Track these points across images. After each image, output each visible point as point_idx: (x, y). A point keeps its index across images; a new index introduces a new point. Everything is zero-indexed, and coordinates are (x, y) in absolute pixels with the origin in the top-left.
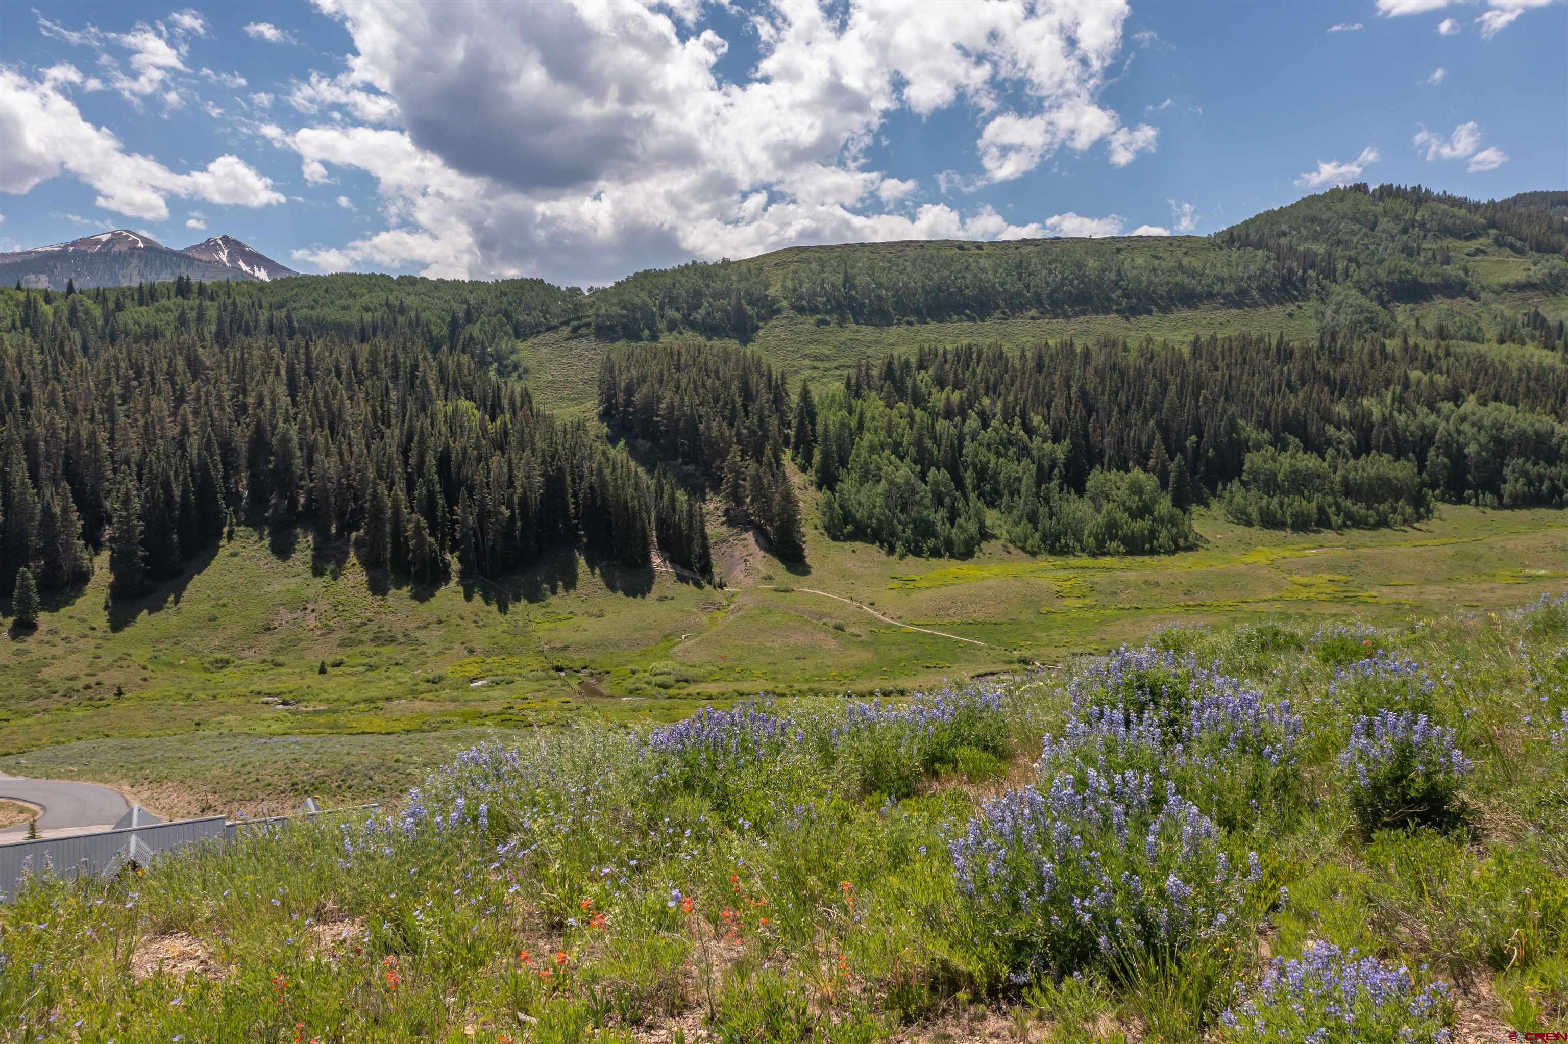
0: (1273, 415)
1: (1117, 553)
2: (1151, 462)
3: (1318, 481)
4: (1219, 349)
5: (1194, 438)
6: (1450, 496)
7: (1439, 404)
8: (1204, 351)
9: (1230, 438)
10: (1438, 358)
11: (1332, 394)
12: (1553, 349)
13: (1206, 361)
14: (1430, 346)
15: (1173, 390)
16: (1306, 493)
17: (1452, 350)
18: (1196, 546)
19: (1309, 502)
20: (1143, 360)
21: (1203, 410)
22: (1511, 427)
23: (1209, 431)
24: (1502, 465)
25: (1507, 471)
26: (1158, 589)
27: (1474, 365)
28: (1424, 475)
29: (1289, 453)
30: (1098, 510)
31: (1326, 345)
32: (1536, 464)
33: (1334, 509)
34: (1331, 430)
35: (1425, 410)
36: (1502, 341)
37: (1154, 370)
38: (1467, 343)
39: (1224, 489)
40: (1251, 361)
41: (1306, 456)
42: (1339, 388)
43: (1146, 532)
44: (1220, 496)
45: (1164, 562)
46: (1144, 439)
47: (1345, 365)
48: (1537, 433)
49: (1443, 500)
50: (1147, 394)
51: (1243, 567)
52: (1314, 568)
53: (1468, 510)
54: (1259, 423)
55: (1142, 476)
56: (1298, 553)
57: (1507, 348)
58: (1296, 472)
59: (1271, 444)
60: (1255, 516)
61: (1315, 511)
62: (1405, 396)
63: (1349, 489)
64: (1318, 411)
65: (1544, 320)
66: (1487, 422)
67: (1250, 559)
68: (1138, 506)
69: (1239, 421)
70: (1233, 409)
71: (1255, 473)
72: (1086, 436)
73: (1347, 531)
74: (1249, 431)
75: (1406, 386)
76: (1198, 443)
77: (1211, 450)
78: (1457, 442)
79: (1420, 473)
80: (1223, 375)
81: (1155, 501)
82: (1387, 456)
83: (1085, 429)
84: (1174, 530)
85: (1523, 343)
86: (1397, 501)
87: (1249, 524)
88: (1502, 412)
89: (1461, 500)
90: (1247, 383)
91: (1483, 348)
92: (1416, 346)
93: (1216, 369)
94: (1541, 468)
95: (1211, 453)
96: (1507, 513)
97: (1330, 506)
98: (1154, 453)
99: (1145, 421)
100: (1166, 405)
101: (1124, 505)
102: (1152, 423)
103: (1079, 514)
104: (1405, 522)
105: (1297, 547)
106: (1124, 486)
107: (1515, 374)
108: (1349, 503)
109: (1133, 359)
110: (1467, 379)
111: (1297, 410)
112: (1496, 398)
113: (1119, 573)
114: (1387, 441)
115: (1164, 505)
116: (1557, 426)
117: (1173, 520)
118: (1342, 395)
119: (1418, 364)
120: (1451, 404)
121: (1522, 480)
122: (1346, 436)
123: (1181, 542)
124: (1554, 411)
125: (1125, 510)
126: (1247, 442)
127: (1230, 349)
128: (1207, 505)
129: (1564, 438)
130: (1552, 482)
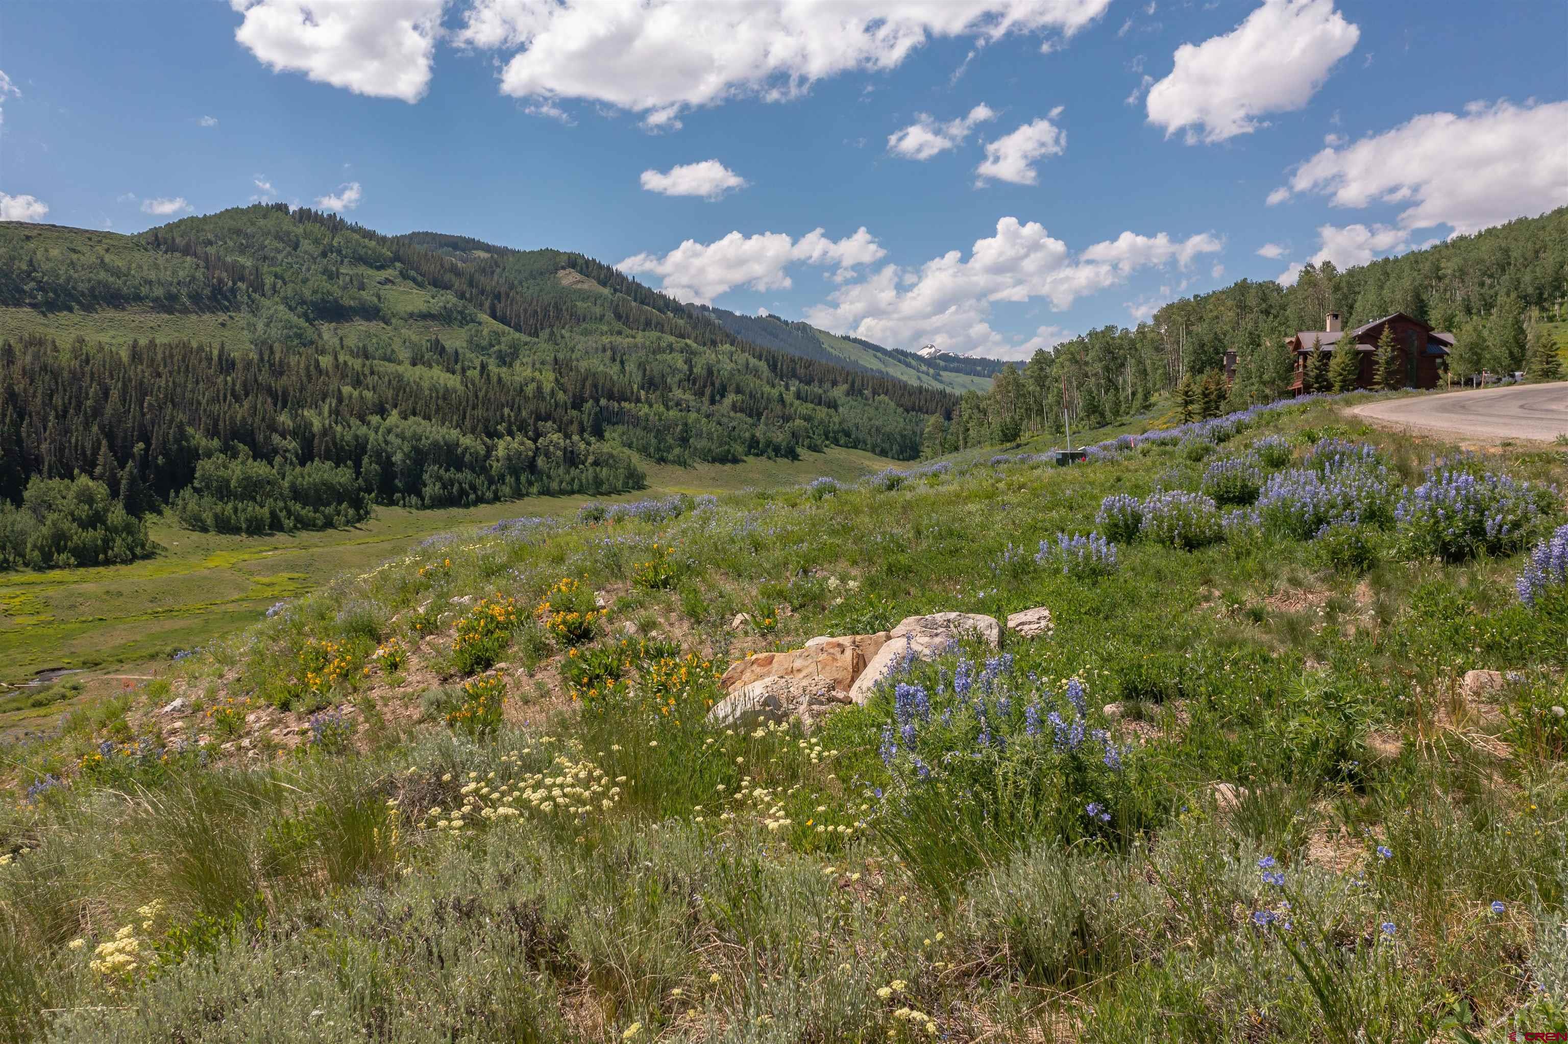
0: (221, 424)
1: (67, 565)
2: (98, 470)
3: (268, 488)
4: (160, 356)
5: (141, 445)
6: (383, 499)
7: (369, 418)
8: (145, 356)
9: (180, 445)
10: (365, 376)
11: (275, 405)
12: (453, 373)
13: (148, 367)
14: (356, 364)
15: (115, 394)
16: (258, 498)
17: (376, 369)
18: (153, 553)
19: (262, 507)
20: (78, 363)
21: (148, 417)
22: (427, 438)
23: (158, 439)
24: (422, 471)
25: (426, 477)
26: (121, 599)
27: (394, 383)
28: (360, 480)
29: (239, 460)
30: (42, 520)
31: (266, 358)
32: (447, 470)
33: (284, 513)
34: (276, 438)
35: (358, 422)
36: (414, 364)
37: (92, 374)
38: (387, 364)
39: (177, 496)
40: (194, 369)
41: (256, 464)
42: (281, 399)
43: (99, 542)
44: (173, 504)
45: (121, 572)
46: (88, 446)
47: (285, 378)
48: (446, 444)
49: (378, 503)
50: (87, 398)
51: (207, 572)
52: (274, 568)
53: (397, 510)
54: (208, 430)
55: (91, 483)
56: (256, 556)
57: (419, 370)
58: (248, 478)
59: (221, 452)
60: (210, 521)
61: (268, 515)
62: (341, 408)
63: (297, 494)
64: (263, 420)
65: (443, 347)
66: (408, 434)
67: (211, 565)
68: (88, 516)
69: (187, 428)
70: (181, 417)
71: (207, 480)
72: (19, 442)
73: (298, 533)
74: (198, 438)
75: (340, 400)
76: (147, 450)
77: (160, 457)
78: (386, 452)
79: (357, 479)
80: (167, 381)
81: (106, 510)
82: (329, 464)
83: (18, 433)
84: (130, 539)
85: (431, 367)
86: (340, 503)
87: (205, 530)
88: (416, 425)
89: (392, 503)
90: (193, 391)
91: (400, 369)
92: (345, 363)
93: (159, 375)
94: (452, 474)
95: (160, 460)
96: (428, 512)
97: (281, 511)
98: (101, 460)
99: (87, 426)
100: (109, 410)
101: (72, 514)
102: (95, 429)
103: (18, 527)
104: (348, 522)
105: (253, 550)
106: (71, 495)
107: (427, 392)
108: (298, 507)
109: (65, 359)
110: (390, 396)
111: (244, 418)
112: (414, 414)
113: (73, 586)
114: (328, 450)
115: (117, 514)
116: (462, 439)
117: (128, 529)
118: (284, 406)
119: (348, 380)
120: (378, 417)
121: (438, 485)
122: (292, 444)
123: (138, 551)
124: (458, 426)
125: (74, 520)
126: (197, 449)
127: (172, 356)
128: (160, 513)
129: (466, 448)
130: (460, 484)
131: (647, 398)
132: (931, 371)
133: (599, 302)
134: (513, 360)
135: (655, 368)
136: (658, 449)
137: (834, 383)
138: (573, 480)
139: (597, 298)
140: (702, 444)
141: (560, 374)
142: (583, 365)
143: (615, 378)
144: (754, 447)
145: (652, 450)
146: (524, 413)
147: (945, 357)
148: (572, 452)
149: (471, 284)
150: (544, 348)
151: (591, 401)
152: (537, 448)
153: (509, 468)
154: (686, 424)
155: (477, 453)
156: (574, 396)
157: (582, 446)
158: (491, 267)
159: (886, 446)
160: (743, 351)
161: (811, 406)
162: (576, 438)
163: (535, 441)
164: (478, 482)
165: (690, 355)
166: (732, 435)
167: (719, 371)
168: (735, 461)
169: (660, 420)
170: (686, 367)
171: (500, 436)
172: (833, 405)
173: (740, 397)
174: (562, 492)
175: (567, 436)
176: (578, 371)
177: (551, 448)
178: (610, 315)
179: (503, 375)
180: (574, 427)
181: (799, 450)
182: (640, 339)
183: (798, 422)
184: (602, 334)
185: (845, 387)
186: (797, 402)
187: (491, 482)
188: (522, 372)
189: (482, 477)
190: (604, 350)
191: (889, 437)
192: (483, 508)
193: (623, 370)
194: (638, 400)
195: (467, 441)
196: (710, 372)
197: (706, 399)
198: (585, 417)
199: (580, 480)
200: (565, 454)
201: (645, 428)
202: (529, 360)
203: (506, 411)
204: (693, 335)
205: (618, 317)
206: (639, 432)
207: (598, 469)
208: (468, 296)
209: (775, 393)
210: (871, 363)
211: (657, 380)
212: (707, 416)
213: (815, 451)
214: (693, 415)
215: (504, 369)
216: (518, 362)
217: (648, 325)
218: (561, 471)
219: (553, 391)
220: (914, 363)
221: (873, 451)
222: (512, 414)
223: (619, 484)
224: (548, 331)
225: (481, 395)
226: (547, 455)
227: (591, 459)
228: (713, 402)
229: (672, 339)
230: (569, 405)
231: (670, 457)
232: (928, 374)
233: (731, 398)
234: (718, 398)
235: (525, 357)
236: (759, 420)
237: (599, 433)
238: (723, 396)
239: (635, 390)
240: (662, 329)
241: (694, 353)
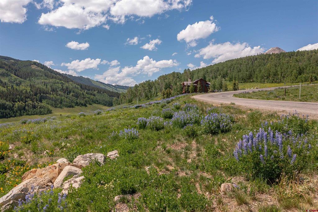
12: (4, 87)
48: (2, 104)
65: (2, 82)
94: (4, 111)
116: (6, 103)
124: (5, 99)
129: (8, 105)
130: (6, 113)
131: (52, 93)
132: (115, 88)
133: (41, 72)
134: (20, 85)
135: (54, 87)
136: (55, 105)
137: (95, 91)
138: (34, 112)
139: (40, 71)
140: (65, 103)
141: (32, 88)
142: (37, 86)
143: (45, 89)
144: (77, 104)
145: (53, 105)
146: (22, 97)
147: (118, 86)
148: (34, 105)
149: (9, 67)
150: (28, 82)
151: (39, 94)
152: (26, 105)
153: (19, 109)
154: (62, 99)
155: (10, 106)
156: (35, 93)
157: (37, 104)
158: (15, 64)
159: (106, 103)
160: (74, 84)
161: (90, 95)
162: (35, 102)
163: (25, 103)
164: (10, 113)
165: (62, 84)
166: (72, 101)
167: (69, 88)
168: (73, 107)
169: (55, 98)
170: (61, 87)
171: (16, 102)
172: (94, 95)
173: (74, 93)
174: (32, 114)
175: (33, 102)
176: (36, 87)
177: (29, 105)
178: (44, 75)
179: (17, 88)
180: (35, 100)
181: (87, 105)
182: (51, 80)
183: (86, 99)
184: (42, 79)
185: (97, 91)
186: (86, 95)
187: (14, 112)
188: (22, 87)
189: (12, 111)
190: (42, 83)
191: (106, 102)
192: (12, 118)
193: (47, 87)
194: (50, 94)
195: (8, 103)
196: (67, 88)
197: (66, 94)
198: (38, 98)
199: (36, 111)
200: (32, 106)
201: (52, 100)
202: (24, 85)
203: (18, 96)
204: (63, 80)
205: (46, 76)
206: (51, 101)
207: (41, 109)
208: (9, 70)
209: (82, 92)
210: (103, 87)
211: (55, 89)
212: (66, 98)
213: (90, 105)
214: (63, 97)
215: (18, 87)
216: (21, 85)
217: (53, 77)
218: (31, 110)
219: (30, 92)
220: (111, 87)
221: (103, 105)
222: (19, 97)
223: (46, 113)
224: (28, 78)
225: (11, 92)
226: (28, 106)
227: (39, 107)
228: (68, 94)
229: (58, 81)
230: (34, 95)
231: (58, 106)
232: (114, 89)
233: (72, 94)
234: (69, 93)
235: (23, 84)
236: (78, 98)
237: (41, 101)
238: (70, 93)
239: (50, 92)
240: (56, 78)
241: (64, 84)
